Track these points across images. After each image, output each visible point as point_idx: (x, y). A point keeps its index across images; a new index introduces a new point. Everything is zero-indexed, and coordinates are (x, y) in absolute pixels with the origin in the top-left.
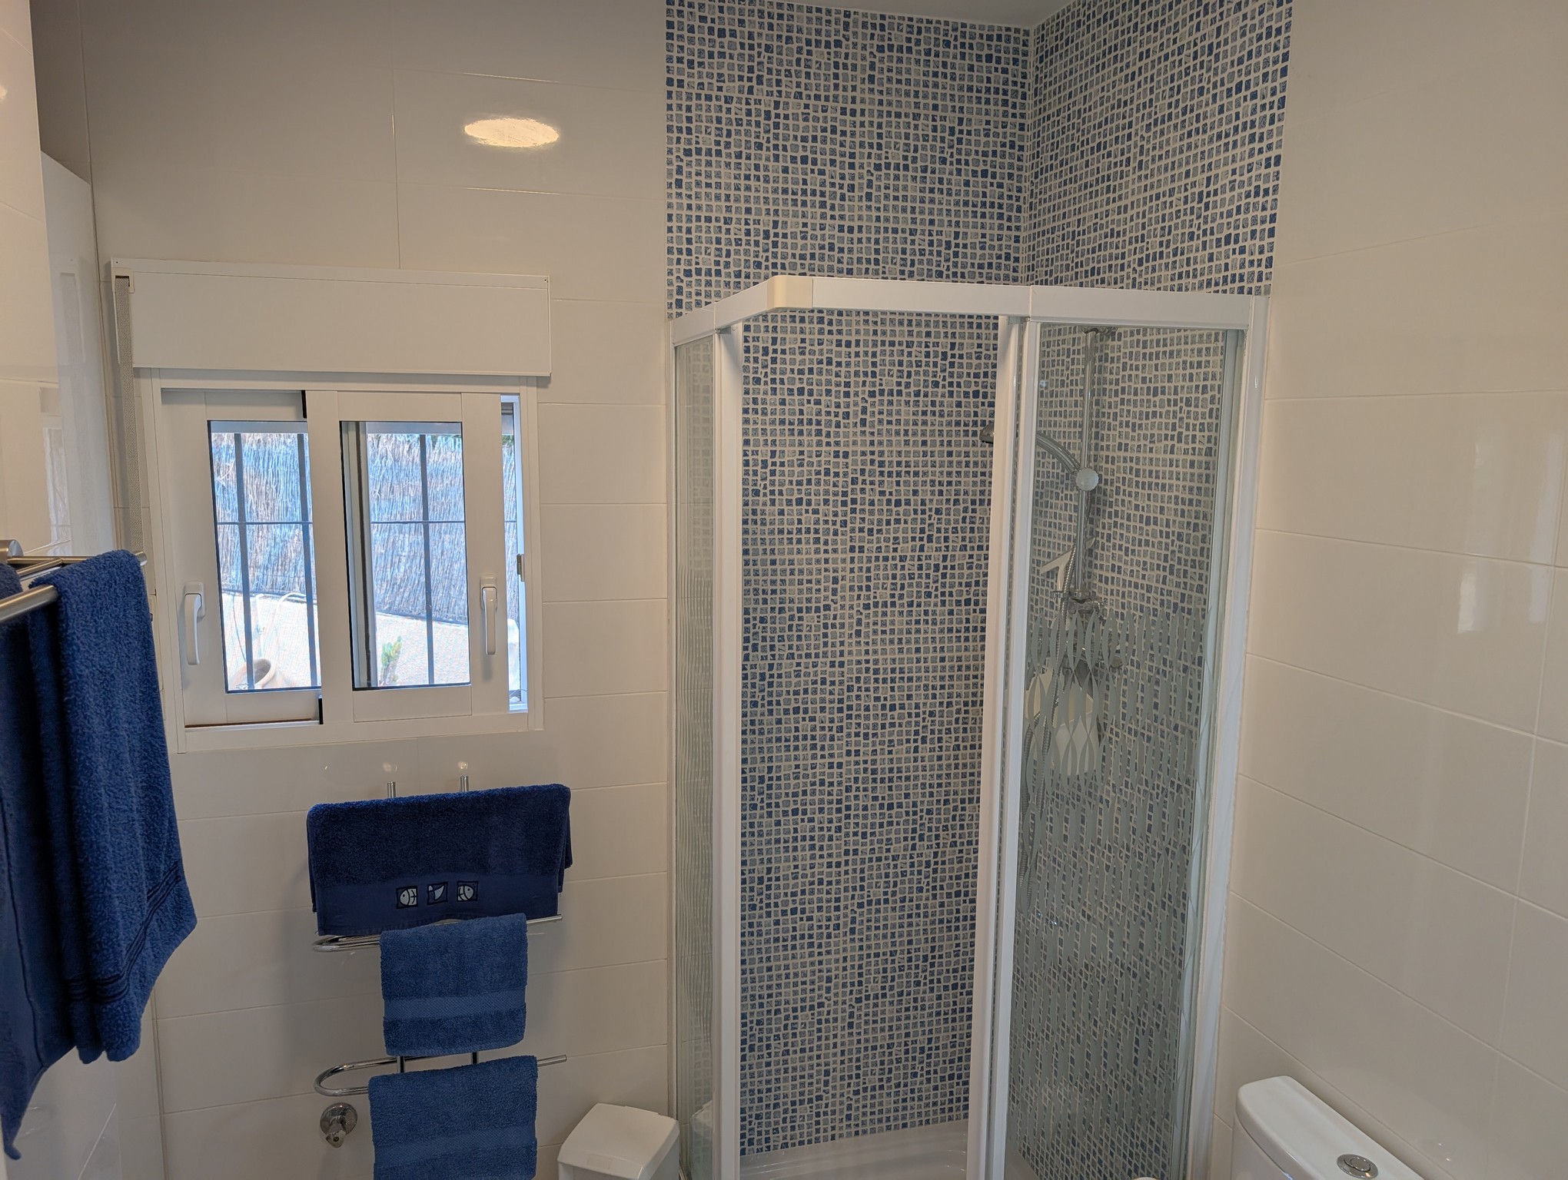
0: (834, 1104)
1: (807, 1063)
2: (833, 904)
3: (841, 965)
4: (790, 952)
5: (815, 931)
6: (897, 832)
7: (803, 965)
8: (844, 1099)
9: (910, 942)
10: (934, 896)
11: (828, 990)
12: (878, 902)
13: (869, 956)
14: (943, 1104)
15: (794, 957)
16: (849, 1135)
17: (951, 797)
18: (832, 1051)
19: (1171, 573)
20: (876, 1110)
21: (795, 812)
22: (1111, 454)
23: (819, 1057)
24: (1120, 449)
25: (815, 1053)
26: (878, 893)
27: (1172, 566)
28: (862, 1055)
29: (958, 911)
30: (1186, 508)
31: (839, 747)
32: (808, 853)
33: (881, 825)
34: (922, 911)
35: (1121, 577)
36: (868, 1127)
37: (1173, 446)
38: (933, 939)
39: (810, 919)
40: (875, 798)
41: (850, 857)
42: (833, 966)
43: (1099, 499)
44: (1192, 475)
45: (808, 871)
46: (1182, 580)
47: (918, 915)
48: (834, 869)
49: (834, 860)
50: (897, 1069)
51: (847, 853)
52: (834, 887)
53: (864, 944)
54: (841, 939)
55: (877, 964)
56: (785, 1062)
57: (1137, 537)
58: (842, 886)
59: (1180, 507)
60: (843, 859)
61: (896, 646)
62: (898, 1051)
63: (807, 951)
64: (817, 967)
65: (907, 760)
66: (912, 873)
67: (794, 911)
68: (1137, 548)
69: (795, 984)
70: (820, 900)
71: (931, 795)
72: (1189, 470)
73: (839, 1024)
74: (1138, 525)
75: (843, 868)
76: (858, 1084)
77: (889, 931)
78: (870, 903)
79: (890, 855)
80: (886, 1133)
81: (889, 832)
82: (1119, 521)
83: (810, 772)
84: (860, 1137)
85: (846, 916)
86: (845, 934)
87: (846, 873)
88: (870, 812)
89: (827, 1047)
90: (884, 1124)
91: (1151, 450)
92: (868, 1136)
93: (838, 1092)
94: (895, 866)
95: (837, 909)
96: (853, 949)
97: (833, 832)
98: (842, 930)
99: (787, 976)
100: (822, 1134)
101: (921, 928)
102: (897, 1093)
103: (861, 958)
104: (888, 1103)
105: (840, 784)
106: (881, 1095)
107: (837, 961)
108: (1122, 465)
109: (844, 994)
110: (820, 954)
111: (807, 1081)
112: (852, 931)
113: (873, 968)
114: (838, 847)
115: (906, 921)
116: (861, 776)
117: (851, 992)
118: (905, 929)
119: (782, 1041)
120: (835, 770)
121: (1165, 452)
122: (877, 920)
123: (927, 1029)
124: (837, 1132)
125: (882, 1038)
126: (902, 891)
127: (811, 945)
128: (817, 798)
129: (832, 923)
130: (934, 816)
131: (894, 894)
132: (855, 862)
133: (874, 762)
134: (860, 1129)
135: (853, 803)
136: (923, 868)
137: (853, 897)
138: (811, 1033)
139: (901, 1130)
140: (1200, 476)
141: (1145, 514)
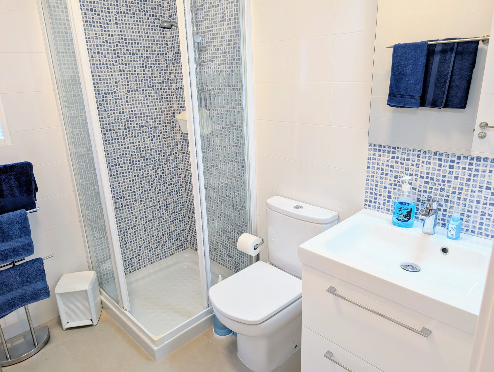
0: (143, 256)
1: (133, 245)
2: (133, 194)
3: (139, 212)
4: (122, 211)
5: (129, 203)
6: (150, 167)
7: (127, 215)
8: (146, 254)
9: (159, 201)
10: (165, 186)
11: (136, 221)
12: (148, 191)
13: (147, 208)
14: (176, 248)
15: (123, 213)
16: (150, 264)
17: (165, 154)
18: (140, 240)
19: (228, 64)
20: (157, 254)
21: (116, 165)
22: (203, 30)
23: (136, 243)
24: (206, 28)
25: (135, 242)
26: (147, 188)
27: (227, 62)
28: (150, 239)
29: (172, 189)
30: (230, 43)
31: (127, 141)
32: (122, 178)
33: (145, 166)
34: (161, 191)
35: (211, 70)
36: (155, 260)
37: (223, 23)
38: (166, 199)
39: (126, 199)
40: (141, 157)
41: (136, 178)
42: (136, 213)
43: (201, 46)
44: (231, 31)
45: (123, 184)
46: (231, 66)
47: (160, 193)
48: (132, 182)
49: (131, 179)
50: (161, 241)
51: (135, 176)
52: (133, 188)
53: (145, 204)
54: (138, 204)
55: (150, 210)
56: (126, 247)
57: (215, 56)
58: (135, 187)
59: (228, 43)
60: (134, 178)
61: (141, 105)
62: (160, 235)
63: (127, 210)
64: (131, 215)
65: (150, 143)
66: (157, 180)
67: (121, 198)
68: (215, 59)
69: (125, 221)
70: (129, 193)
71: (159, 154)
72: (229, 30)
73: (141, 231)
74: (215, 52)
75: (135, 182)
76: (150, 248)
77: (152, 199)
78: (145, 191)
79: (149, 175)
80: (160, 261)
81: (147, 168)
82: (208, 52)
83: (118, 151)
84: (153, 264)
85: (138, 197)
86: (139, 202)
87: (136, 183)
88: (140, 162)
89: (139, 239)
90: (160, 258)
91: (216, 26)
92: (155, 263)
93: (144, 252)
94: (151, 178)
95: (135, 195)
96: (142, 207)
97: (129, 170)
98: (137, 201)
99: (122, 219)
100: (141, 266)
101: (162, 196)
102: (162, 248)
103: (145, 209)
104: (160, 252)
105: (129, 154)
106: (157, 250)
107: (137, 211)
108: (207, 33)
109: (141, 221)
110: (131, 210)
111: (134, 251)
112: (141, 201)
113: (149, 212)
114: (132, 175)
115: (157, 195)
116: (136, 150)
117: (143, 220)
118: (157, 198)
119: (124, 240)
120: (127, 149)
121: (221, 26)
122: (148, 196)
123: (168, 227)
124: (146, 264)
125: (155, 233)
126: (155, 186)
127: (128, 208)
128: (122, 159)
129: (134, 200)
130: (161, 161)
131: (152, 187)
132: (138, 179)
133: (139, 145)
134: (153, 261)
135: (134, 160)
136: (160, 178)
137: (139, 190)
138: (133, 236)
139: (165, 259)
140: (233, 31)
141: (217, 48)
